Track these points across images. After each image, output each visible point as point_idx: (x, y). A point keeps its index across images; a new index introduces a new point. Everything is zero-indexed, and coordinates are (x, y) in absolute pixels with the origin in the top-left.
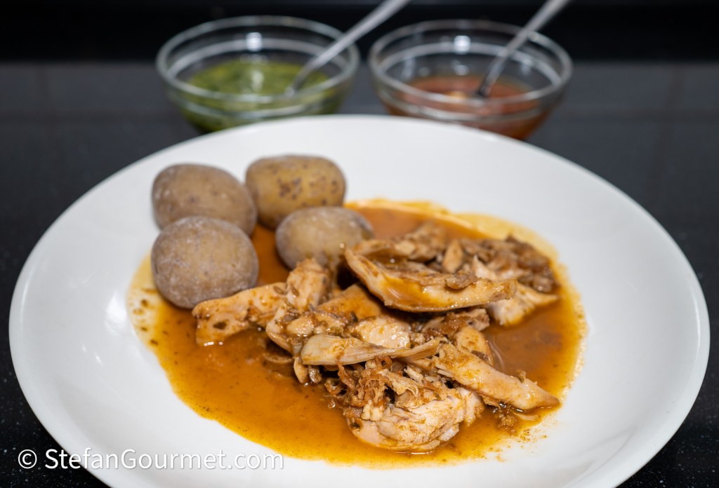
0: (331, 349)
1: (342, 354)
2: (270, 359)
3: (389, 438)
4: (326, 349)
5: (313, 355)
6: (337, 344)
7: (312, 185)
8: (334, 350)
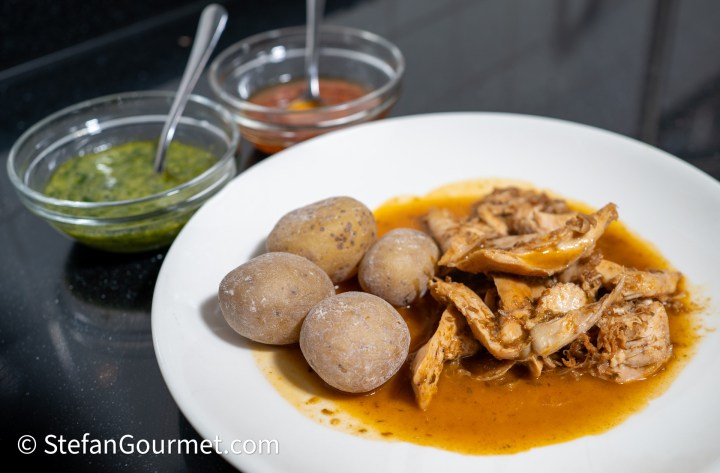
0: (564, 329)
1: (576, 327)
2: (488, 379)
3: (646, 366)
4: (558, 332)
5: (551, 345)
6: (565, 323)
7: (360, 223)
8: (568, 328)
